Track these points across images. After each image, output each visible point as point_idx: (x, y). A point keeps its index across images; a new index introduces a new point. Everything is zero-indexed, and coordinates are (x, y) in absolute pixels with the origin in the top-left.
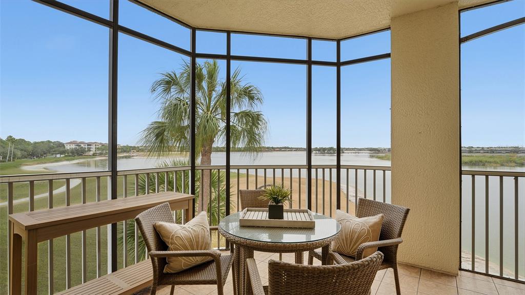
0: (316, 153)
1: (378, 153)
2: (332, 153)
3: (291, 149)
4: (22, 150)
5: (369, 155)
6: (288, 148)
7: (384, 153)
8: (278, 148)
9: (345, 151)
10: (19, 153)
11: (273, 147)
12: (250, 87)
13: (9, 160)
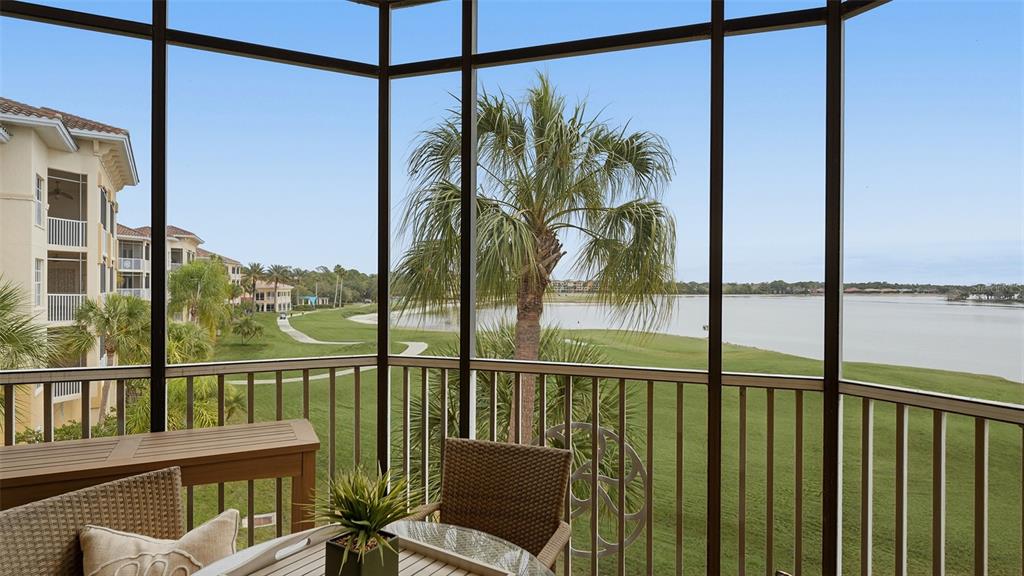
0: (980, 301)
3: (895, 289)
4: (353, 288)
6: (885, 285)
10: (349, 293)
12: (637, 137)
13: (337, 306)
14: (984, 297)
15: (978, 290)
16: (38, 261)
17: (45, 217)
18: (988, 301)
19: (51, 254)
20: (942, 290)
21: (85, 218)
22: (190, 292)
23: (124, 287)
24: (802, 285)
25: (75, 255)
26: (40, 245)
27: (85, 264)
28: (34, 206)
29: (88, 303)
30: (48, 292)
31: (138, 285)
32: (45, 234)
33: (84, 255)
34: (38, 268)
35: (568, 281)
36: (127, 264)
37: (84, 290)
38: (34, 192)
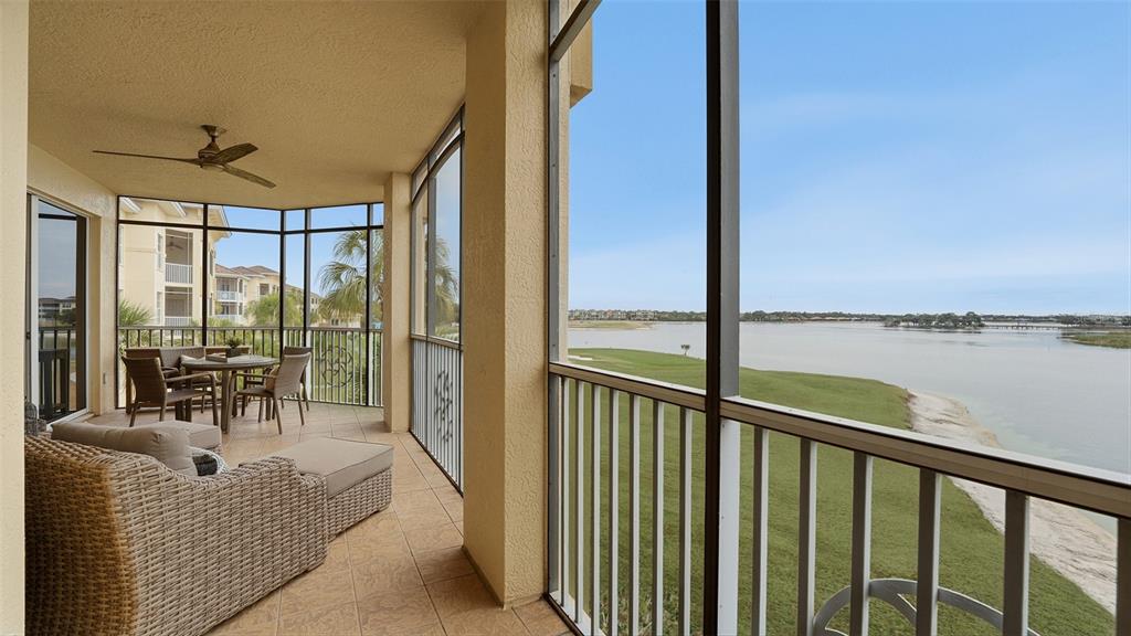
0: (908, 327)
1: (1089, 329)
2: (951, 327)
3: (848, 318)
5: (1060, 332)
6: (841, 315)
7: (1108, 328)
8: (816, 315)
9: (986, 323)
11: (808, 312)
14: (911, 324)
15: (909, 318)
16: (159, 293)
17: (164, 263)
18: (914, 327)
19: (167, 288)
20: (882, 319)
21: (191, 263)
22: (270, 317)
23: (223, 313)
24: (777, 314)
25: (185, 289)
26: (160, 283)
27: (191, 296)
28: (156, 256)
29: (193, 322)
30: (166, 314)
31: (234, 313)
32: (164, 276)
33: (191, 289)
34: (158, 298)
35: (592, 311)
36: (225, 295)
37: (191, 314)
38: (156, 247)
